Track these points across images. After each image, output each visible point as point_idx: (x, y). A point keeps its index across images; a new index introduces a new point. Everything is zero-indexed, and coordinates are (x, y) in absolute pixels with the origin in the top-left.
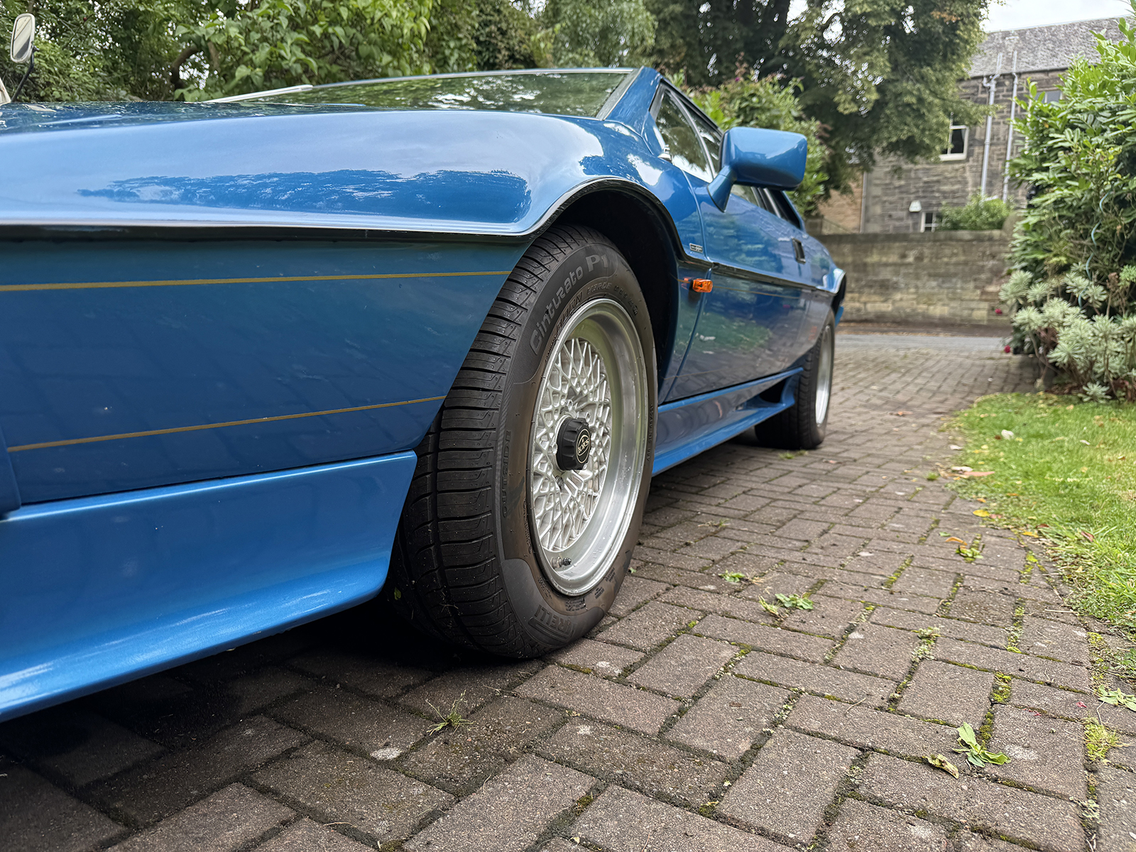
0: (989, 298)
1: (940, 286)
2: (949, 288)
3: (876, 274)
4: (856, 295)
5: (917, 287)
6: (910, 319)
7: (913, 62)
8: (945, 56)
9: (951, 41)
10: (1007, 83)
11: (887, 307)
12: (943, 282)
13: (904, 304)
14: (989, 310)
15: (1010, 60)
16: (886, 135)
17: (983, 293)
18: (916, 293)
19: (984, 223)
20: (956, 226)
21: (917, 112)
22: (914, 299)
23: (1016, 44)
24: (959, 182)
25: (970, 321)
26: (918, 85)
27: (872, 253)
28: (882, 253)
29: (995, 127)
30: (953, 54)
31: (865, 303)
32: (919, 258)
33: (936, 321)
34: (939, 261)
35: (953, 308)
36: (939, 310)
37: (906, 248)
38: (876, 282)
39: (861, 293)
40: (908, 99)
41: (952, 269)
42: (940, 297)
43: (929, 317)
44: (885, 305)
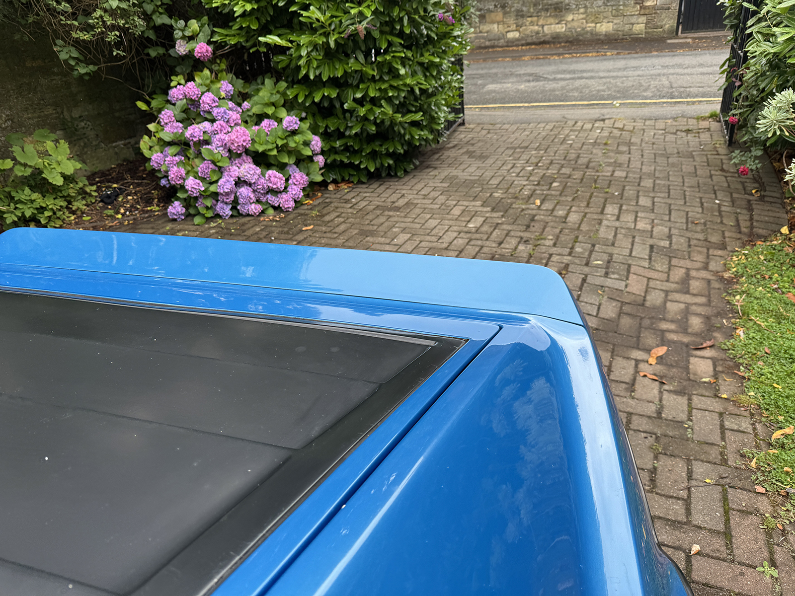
0: (647, 12)
2: (612, 6)
4: (535, 19)
5: (586, 7)
6: (581, 38)
11: (560, 28)
13: (575, 24)
14: (646, 24)
18: (585, 13)
22: (583, 19)
25: (630, 35)
31: (543, 26)
33: (602, 37)
35: (616, 24)
36: (605, 27)
38: (550, 5)
39: (539, 16)
42: (605, 14)
43: (597, 34)
44: (560, 26)
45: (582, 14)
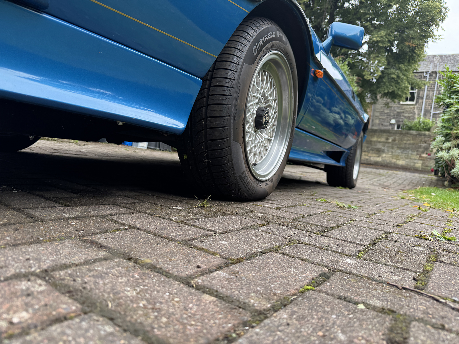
0: (423, 159)
1: (402, 153)
2: (405, 153)
3: (376, 145)
4: (367, 153)
5: (392, 152)
6: (389, 165)
7: (396, 62)
8: (409, 61)
9: (412, 55)
10: (434, 75)
11: (379, 159)
12: (403, 151)
13: (386, 158)
14: (422, 164)
15: (436, 67)
16: (383, 89)
17: (420, 157)
18: (392, 154)
19: (422, 128)
20: (410, 128)
21: (397, 81)
22: (390, 157)
23: (438, 61)
24: (412, 113)
25: (414, 168)
26: (397, 71)
27: (374, 136)
28: (378, 137)
29: (428, 92)
30: (413, 60)
31: (370, 157)
32: (394, 140)
33: (399, 167)
34: (402, 142)
35: (407, 162)
36: (401, 162)
37: (389, 136)
38: (375, 148)
39: (369, 152)
40: (393, 76)
41: (407, 146)
42: (402, 157)
43: (397, 165)
45: (391, 154)
